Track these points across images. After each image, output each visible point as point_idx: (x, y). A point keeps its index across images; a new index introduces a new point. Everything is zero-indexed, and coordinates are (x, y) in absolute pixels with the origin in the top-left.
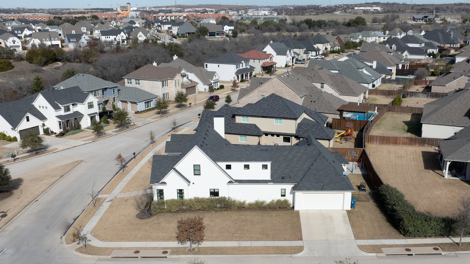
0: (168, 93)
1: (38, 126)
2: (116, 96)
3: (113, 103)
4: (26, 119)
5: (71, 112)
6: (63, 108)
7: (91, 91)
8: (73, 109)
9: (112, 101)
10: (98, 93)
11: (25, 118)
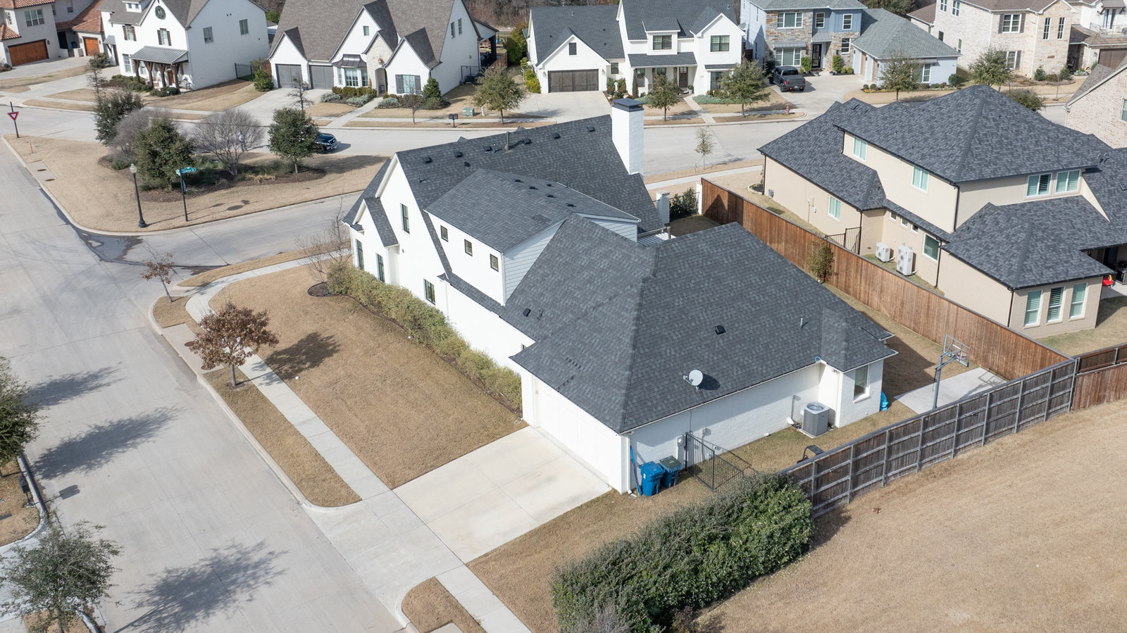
0: (1019, 52)
1: (598, 70)
2: (852, 36)
3: (837, 53)
4: (567, 48)
5: (673, 51)
6: (650, 38)
7: (778, 11)
8: (678, 46)
9: (837, 48)
10: (799, 20)
11: (566, 45)
